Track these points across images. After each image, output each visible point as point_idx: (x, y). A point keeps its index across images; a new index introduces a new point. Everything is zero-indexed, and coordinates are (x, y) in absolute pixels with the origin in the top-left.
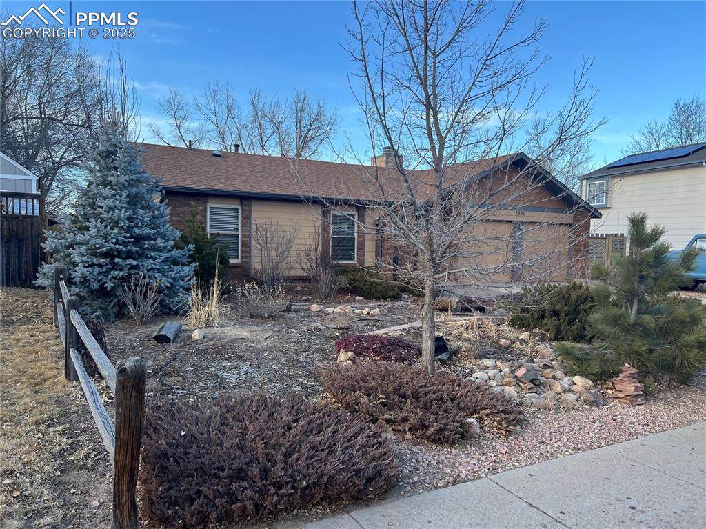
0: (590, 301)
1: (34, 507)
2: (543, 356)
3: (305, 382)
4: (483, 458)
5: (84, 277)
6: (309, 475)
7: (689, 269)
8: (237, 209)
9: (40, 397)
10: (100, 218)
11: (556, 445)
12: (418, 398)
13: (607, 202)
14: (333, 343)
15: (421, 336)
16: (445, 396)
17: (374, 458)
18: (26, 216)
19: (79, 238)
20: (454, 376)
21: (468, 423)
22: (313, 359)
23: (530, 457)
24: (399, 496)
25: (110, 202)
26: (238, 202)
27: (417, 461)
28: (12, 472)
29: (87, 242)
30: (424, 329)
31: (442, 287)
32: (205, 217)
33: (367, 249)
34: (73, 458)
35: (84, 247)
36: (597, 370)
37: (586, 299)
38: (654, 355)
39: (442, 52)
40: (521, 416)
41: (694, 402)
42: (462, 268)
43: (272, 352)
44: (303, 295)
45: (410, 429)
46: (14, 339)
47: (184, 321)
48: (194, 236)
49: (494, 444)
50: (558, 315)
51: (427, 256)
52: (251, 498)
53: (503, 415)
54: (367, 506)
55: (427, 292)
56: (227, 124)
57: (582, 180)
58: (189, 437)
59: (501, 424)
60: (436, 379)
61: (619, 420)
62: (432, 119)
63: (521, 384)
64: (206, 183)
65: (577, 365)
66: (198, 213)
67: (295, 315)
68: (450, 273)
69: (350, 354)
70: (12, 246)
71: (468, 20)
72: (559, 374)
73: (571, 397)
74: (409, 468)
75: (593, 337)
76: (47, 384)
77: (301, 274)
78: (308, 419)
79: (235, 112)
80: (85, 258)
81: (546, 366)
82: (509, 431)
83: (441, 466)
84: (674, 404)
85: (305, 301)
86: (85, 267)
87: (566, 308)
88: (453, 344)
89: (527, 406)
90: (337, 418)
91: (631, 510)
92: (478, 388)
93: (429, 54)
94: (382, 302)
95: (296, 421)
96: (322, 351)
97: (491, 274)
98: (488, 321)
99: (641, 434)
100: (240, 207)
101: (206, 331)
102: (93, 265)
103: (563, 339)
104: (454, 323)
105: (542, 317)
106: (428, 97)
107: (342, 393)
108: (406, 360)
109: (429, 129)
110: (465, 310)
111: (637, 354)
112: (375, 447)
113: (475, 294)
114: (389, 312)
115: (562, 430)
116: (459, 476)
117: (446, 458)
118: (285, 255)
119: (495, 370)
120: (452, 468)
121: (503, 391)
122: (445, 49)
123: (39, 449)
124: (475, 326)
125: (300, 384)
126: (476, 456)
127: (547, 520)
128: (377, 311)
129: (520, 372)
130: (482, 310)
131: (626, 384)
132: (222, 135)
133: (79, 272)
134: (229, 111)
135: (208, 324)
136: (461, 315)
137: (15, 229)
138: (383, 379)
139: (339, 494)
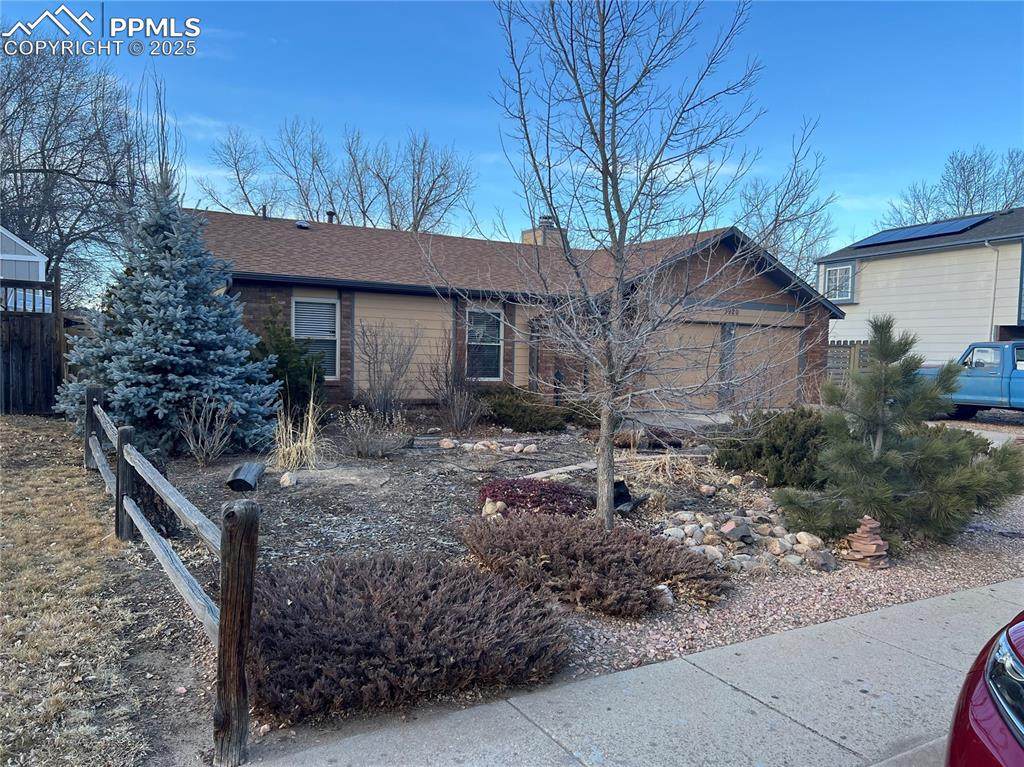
0: (823, 434)
1: (103, 694)
2: (759, 508)
3: (441, 541)
4: (677, 635)
5: (126, 400)
6: (457, 650)
7: (949, 390)
8: (334, 305)
9: (85, 561)
10: (148, 318)
11: (771, 619)
12: (593, 559)
13: (852, 296)
14: (475, 491)
15: (595, 480)
16: (628, 556)
17: (537, 633)
18: (34, 314)
19: (119, 346)
20: (640, 532)
21: (657, 591)
22: (448, 512)
23: (737, 633)
24: (570, 680)
25: (162, 296)
26: (336, 294)
27: (592, 638)
28: (66, 654)
29: (129, 352)
30: (600, 471)
31: (624, 413)
32: (288, 316)
33: (517, 361)
34: (144, 636)
35: (126, 358)
36: (828, 523)
37: (817, 431)
38: (903, 503)
39: (623, 100)
40: (728, 583)
41: (954, 565)
42: (650, 388)
43: (392, 502)
44: (429, 425)
45: (583, 599)
46: (32, 486)
47: (268, 462)
48: (274, 343)
49: (691, 617)
50: (780, 453)
51: (604, 372)
52: (385, 678)
53: (703, 581)
54: (530, 691)
55: (604, 421)
56: (311, 179)
57: (819, 264)
58: (297, 607)
59: (700, 593)
60: (615, 536)
61: (854, 588)
62: (610, 190)
63: (728, 543)
64: (290, 267)
65: (802, 518)
66: (280, 311)
67: (419, 453)
68: (633, 396)
69: (499, 504)
70: (12, 356)
71: (659, 57)
72: (778, 529)
73: (794, 559)
74: (581, 646)
75: (824, 482)
76: (91, 545)
77: (426, 397)
78: (450, 585)
79: (324, 163)
80: (128, 374)
81: (762, 520)
82: (711, 602)
83: (622, 644)
84: (929, 568)
85: (431, 434)
86: (127, 387)
87: (789, 443)
88: (637, 491)
89: (735, 571)
90: (486, 584)
91: (861, 694)
92: (671, 547)
93: (607, 102)
94: (539, 436)
95: (434, 587)
96: (460, 501)
97: (688, 397)
98: (686, 461)
99: (882, 605)
100: (338, 303)
101: (299, 475)
102: (138, 384)
103: (785, 484)
104: (639, 464)
105: (758, 455)
106: (605, 161)
107: (492, 553)
108: (574, 512)
109: (607, 203)
110: (655, 447)
111: (880, 502)
112: (539, 618)
113: (666, 423)
114: (550, 449)
115: (780, 600)
116: (646, 656)
117: (630, 635)
118: (403, 370)
119: (693, 526)
120: (637, 647)
121: (704, 552)
122: (628, 96)
123: (97, 625)
124: (667, 467)
125: (434, 544)
126: (668, 633)
127: (756, 706)
128: (533, 447)
129: (727, 528)
130: (677, 445)
131: (866, 543)
132: (305, 195)
133: (120, 392)
134: (315, 161)
135: (302, 465)
136: (648, 454)
137: (18, 332)
138: (545, 535)
139: (493, 675)
